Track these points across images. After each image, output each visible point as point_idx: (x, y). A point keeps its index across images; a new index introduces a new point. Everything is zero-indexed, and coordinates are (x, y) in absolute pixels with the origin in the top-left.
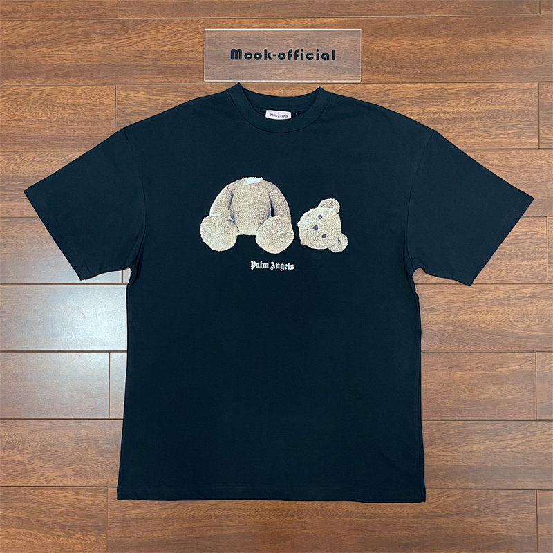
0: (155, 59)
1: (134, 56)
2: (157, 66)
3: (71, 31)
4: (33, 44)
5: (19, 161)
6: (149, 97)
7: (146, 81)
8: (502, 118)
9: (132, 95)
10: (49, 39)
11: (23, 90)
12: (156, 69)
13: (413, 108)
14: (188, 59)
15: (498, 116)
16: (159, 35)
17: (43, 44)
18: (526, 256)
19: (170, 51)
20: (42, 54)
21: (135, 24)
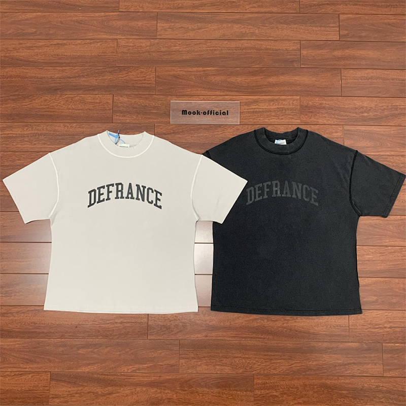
0: (133, 84)
1: (124, 82)
2: (134, 87)
3: (96, 71)
4: (78, 77)
5: (69, 127)
6: (128, 100)
7: (129, 93)
8: (284, 111)
9: (121, 99)
10: (86, 74)
11: (72, 96)
13: (245, 106)
14: (148, 84)
15: (282, 110)
16: (135, 74)
17: (83, 76)
19: (139, 80)
20: (82, 81)
21: (125, 68)
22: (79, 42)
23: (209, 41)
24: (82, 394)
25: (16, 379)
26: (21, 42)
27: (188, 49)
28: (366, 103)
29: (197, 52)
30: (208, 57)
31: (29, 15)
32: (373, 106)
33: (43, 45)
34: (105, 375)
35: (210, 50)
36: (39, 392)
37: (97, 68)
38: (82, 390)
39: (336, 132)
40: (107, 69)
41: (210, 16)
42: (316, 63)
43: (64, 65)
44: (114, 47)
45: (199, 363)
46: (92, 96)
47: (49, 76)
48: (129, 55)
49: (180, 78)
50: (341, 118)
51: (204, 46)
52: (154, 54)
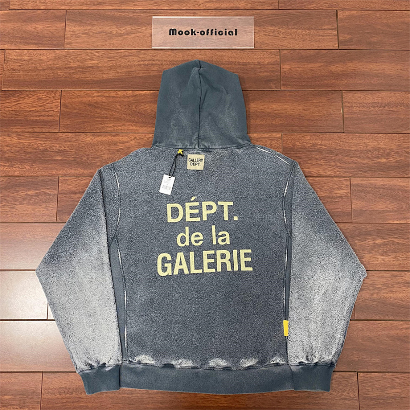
0: (26, 116)
1: (12, 114)
2: (27, 121)
6: (19, 141)
9: (8, 139)
12: (26, 122)
14: (48, 116)
19: (35, 111)
21: (14, 94)
23: (142, 52)
27: (110, 64)
28: (384, 142)
29: (124, 67)
30: (141, 75)
32: (394, 147)
35: (144, 65)
39: (340, 188)
41: (145, 15)
42: (304, 84)
48: (21, 73)
49: (97, 108)
50: (344, 165)
51: (135, 59)
52: (59, 72)
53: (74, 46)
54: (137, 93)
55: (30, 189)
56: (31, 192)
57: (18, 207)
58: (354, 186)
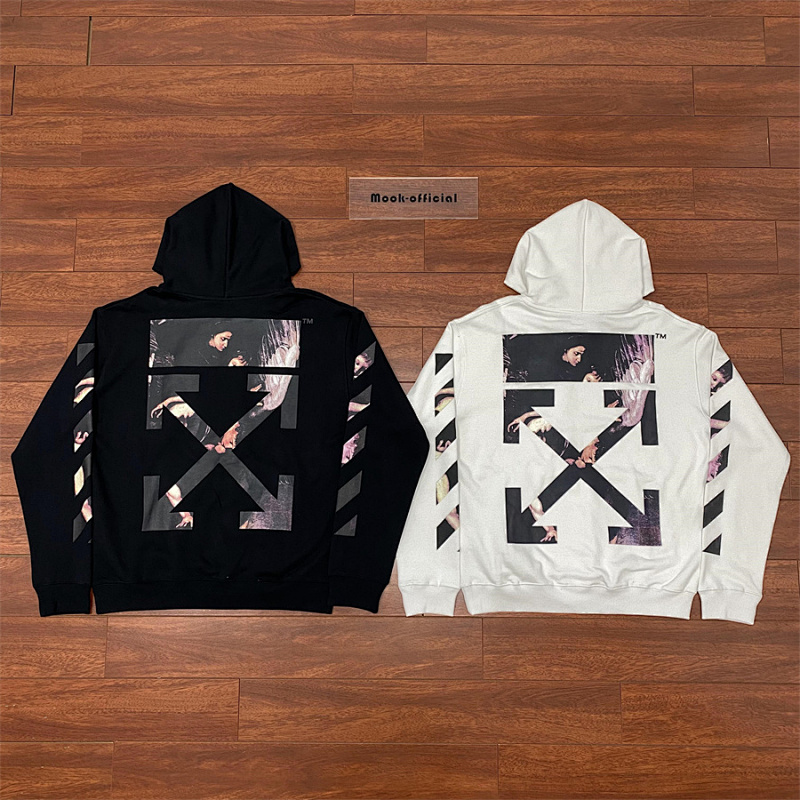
0: (383, 146)
1: (365, 143)
2: (384, 152)
3: (313, 124)
4: (282, 133)
7: (375, 163)
8: (664, 195)
10: (295, 129)
11: (270, 169)
12: (383, 154)
14: (410, 146)
15: (661, 193)
16: (385, 128)
17: (290, 134)
18: (691, 305)
19: (394, 140)
20: (288, 142)
21: (366, 118)
22: (282, 69)
23: (522, 67)
24: (300, 720)
25: (176, 692)
26: (174, 70)
27: (483, 82)
29: (502, 86)
30: (522, 96)
31: (189, 22)
33: (215, 77)
34: (342, 684)
35: (526, 83)
36: (218, 715)
37: (315, 118)
38: (298, 712)
39: (763, 234)
40: (334, 120)
41: (525, 21)
42: (722, 108)
43: (256, 112)
44: (347, 79)
45: (520, 662)
46: (307, 169)
47: (226, 133)
48: (375, 93)
49: (469, 136)
50: (769, 207)
51: (514, 76)
52: (422, 92)
53: (439, 59)
54: (516, 118)
55: (391, 233)
56: (392, 237)
57: (378, 254)
58: (781, 231)
